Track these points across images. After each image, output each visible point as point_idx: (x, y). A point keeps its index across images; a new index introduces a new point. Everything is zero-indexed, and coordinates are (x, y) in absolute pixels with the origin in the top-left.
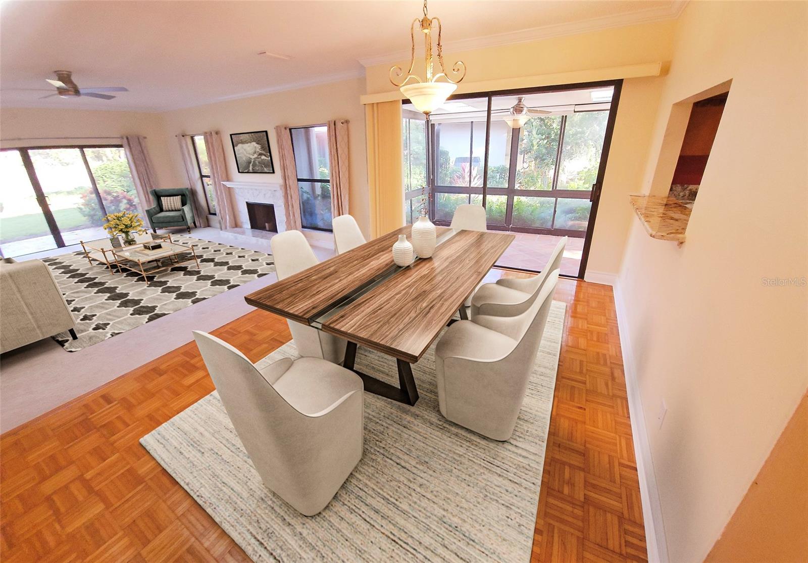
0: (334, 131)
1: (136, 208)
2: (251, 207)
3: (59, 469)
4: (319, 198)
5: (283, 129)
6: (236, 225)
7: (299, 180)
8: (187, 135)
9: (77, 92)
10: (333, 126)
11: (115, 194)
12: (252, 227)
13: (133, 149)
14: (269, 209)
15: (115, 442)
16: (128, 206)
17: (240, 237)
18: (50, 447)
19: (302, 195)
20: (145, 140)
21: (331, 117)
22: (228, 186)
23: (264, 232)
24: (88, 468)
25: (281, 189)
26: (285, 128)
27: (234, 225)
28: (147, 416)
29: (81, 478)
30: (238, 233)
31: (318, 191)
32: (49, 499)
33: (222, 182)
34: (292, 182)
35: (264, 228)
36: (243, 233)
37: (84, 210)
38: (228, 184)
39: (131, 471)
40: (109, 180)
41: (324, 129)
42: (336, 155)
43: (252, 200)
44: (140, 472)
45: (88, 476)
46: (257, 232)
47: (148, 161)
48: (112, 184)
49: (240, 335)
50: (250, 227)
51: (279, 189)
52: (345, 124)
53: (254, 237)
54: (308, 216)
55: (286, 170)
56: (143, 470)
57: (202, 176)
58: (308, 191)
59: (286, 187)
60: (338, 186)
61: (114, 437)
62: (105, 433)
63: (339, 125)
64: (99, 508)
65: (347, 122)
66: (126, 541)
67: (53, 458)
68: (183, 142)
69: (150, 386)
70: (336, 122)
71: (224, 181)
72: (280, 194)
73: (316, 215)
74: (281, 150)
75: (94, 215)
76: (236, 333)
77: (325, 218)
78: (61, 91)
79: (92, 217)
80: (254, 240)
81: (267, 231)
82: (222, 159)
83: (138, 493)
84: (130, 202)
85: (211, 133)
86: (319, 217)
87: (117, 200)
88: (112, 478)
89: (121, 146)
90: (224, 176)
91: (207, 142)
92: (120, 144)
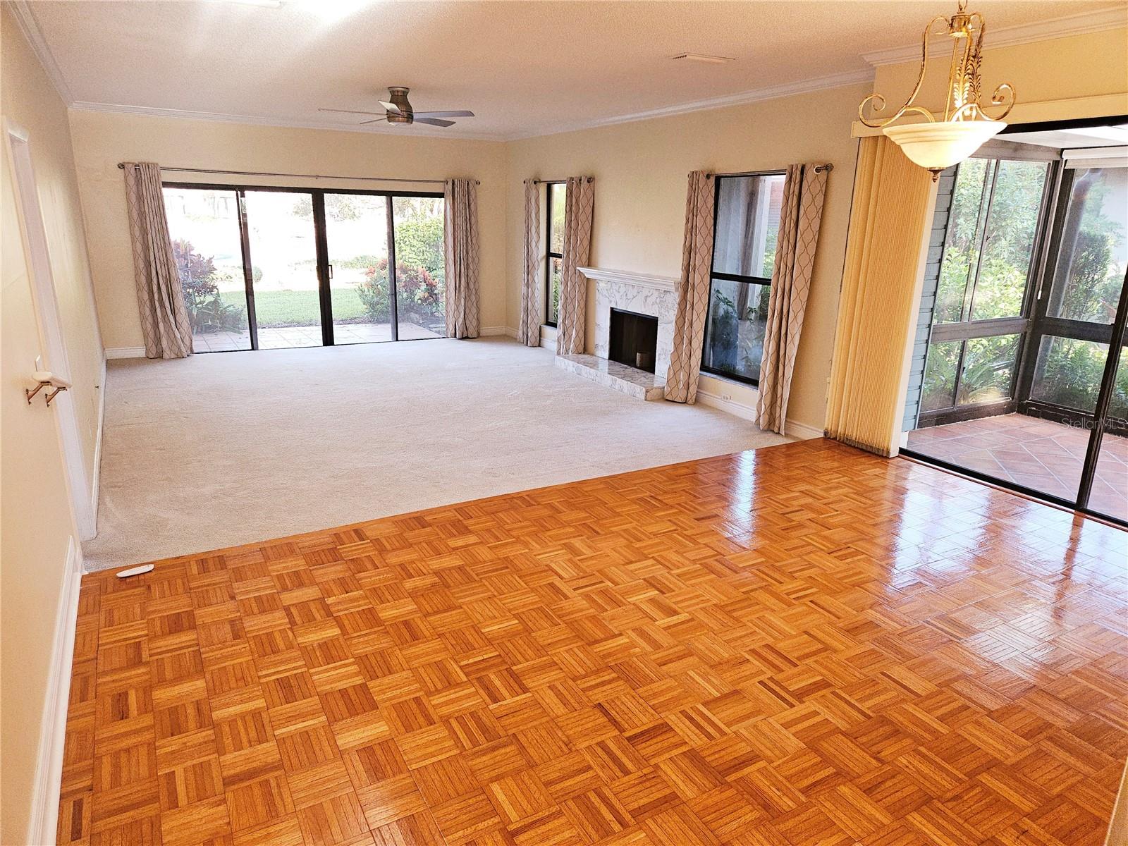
0: (797, 186)
1: (436, 300)
2: (618, 317)
3: (301, 585)
4: (753, 316)
5: (702, 179)
6: (585, 348)
7: (714, 275)
8: (540, 182)
9: (410, 118)
10: (797, 175)
11: (413, 274)
12: (613, 357)
13: (458, 200)
14: (649, 325)
15: (361, 579)
16: (427, 295)
17: (586, 370)
18: (296, 564)
19: (716, 306)
20: (478, 186)
21: (796, 159)
22: (587, 276)
23: (630, 370)
24: (329, 593)
25: (677, 290)
26: (708, 177)
27: (581, 349)
28: (400, 565)
29: (322, 600)
30: (585, 364)
31: (754, 301)
32: (287, 609)
33: (577, 268)
34: (700, 278)
35: (631, 363)
36: (594, 365)
37: (366, 293)
38: (587, 272)
39: (371, 611)
40: (408, 248)
41: (781, 179)
42: (793, 232)
43: (622, 306)
44: (380, 615)
45: (329, 601)
46: (619, 367)
47: (473, 220)
48: (410, 256)
49: (540, 507)
50: (606, 355)
51: (673, 289)
52: (825, 172)
53: (609, 374)
54: (719, 348)
55: (692, 254)
56: (384, 614)
57: (549, 255)
58: (730, 299)
59: (686, 286)
60: (787, 294)
61: (362, 575)
62: (352, 567)
63: (811, 173)
64: (336, 631)
65: (828, 168)
66: (354, 668)
67: (297, 573)
68: (534, 192)
69: (408, 535)
70: (807, 168)
71: (583, 266)
72: (674, 298)
73: (736, 347)
74: (691, 215)
75: (378, 303)
76: (534, 503)
77: (751, 357)
78: (391, 116)
79: (373, 306)
80: (608, 380)
81: (636, 367)
82: (588, 226)
83: (375, 632)
84: (431, 288)
85: (580, 180)
86: (740, 353)
87: (413, 283)
88: (353, 610)
89: (441, 195)
90: (584, 258)
91: (570, 194)
92: (441, 191)
